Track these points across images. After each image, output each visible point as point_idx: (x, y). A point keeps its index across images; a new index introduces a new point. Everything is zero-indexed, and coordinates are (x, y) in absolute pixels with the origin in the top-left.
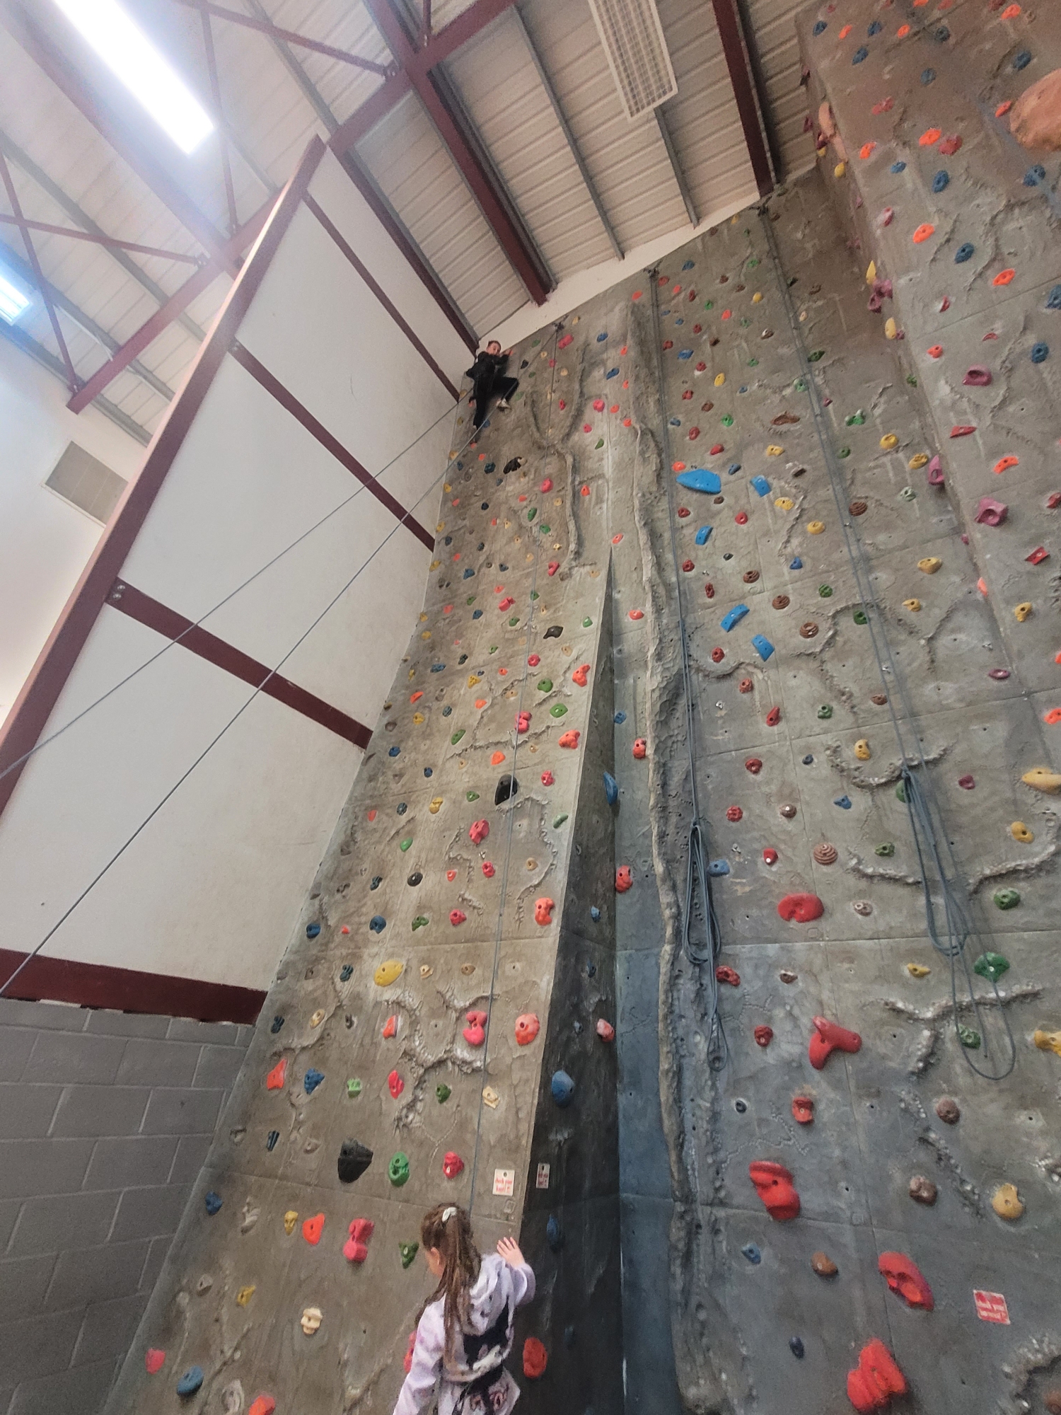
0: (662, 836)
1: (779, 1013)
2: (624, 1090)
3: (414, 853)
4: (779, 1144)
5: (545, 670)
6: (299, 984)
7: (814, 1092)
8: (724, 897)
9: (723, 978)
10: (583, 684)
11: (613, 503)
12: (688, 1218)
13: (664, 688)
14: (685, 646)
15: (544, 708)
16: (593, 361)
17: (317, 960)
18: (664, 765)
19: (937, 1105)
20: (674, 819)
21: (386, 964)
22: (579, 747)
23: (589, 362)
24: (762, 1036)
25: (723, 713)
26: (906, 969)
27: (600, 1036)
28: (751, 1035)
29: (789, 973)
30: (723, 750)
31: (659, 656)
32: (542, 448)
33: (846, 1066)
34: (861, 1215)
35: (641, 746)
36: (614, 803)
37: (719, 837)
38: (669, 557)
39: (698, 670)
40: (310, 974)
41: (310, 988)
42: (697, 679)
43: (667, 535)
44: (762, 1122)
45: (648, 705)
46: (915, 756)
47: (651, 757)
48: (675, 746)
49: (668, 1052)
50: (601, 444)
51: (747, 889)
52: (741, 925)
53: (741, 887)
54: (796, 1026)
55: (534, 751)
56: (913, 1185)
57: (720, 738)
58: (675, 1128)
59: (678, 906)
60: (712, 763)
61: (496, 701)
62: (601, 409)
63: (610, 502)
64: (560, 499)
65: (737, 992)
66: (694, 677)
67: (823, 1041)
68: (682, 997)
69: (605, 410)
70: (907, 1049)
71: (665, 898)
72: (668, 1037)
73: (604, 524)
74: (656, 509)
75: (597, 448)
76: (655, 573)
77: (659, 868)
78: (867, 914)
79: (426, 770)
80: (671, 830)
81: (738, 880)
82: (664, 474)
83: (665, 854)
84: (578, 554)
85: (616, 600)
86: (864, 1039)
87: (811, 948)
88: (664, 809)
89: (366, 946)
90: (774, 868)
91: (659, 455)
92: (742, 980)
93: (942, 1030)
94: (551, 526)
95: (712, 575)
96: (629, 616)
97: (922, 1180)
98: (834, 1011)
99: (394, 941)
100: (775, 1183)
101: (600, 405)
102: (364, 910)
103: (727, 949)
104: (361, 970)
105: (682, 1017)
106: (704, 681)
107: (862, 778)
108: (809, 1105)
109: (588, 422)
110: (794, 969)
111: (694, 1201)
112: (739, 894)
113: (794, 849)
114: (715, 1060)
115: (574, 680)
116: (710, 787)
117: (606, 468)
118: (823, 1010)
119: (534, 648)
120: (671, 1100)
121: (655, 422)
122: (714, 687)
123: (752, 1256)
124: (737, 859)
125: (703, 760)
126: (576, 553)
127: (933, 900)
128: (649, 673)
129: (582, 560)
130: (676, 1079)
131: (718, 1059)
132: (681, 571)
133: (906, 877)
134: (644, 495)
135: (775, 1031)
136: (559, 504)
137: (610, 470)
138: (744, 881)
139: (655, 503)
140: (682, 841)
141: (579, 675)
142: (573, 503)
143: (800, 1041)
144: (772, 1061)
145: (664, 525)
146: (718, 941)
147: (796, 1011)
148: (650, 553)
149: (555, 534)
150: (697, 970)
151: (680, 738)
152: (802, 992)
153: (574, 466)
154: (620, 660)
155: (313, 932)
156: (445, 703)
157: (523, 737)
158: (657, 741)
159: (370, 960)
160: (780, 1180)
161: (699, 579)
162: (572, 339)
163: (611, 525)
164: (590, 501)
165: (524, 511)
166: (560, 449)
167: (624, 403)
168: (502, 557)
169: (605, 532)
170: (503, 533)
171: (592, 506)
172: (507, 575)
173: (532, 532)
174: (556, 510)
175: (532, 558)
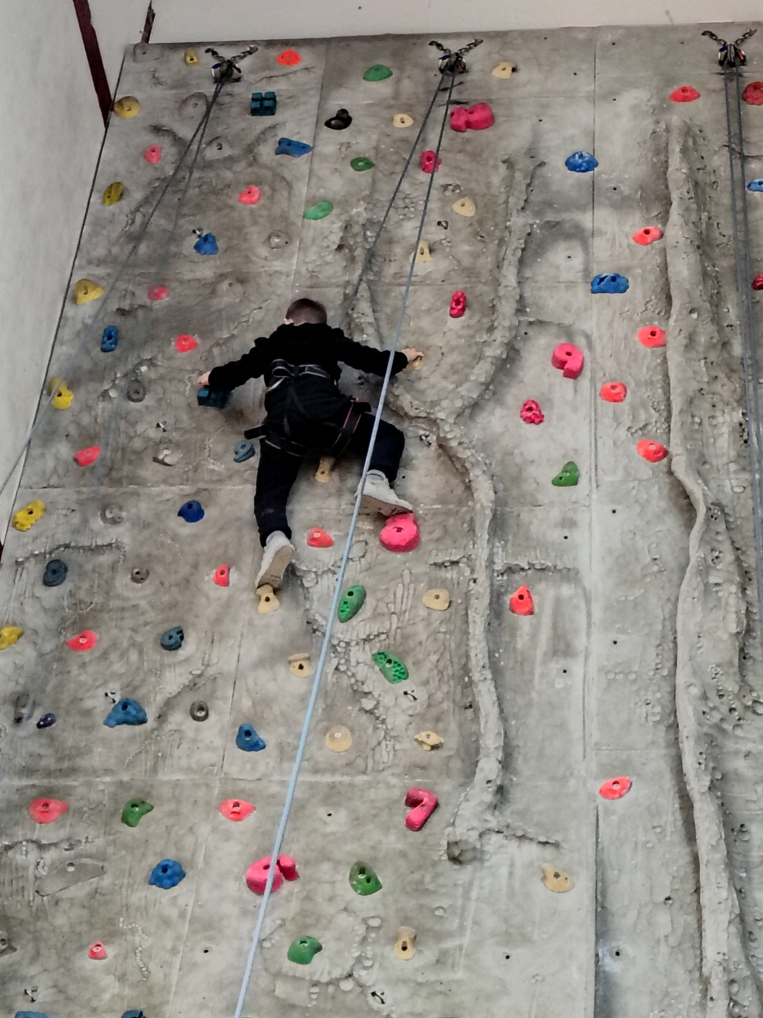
11: (602, 671)
50: (569, 477)
62: (573, 374)
63: (593, 661)
64: (444, 594)
69: (584, 381)
75: (557, 483)
84: (503, 794)
91: (743, 589)
101: (572, 364)
109: (533, 393)
117: (583, 557)
136: (440, 604)
137: (598, 568)
142: (490, 630)
162: (492, 120)
164: (534, 636)
165: (327, 581)
166: (454, 444)
167: (638, 384)
168: (246, 703)
169: (578, 751)
170: (251, 623)
171: (539, 653)
172: (261, 768)
173: (347, 661)
174: (427, 621)
175: (347, 744)
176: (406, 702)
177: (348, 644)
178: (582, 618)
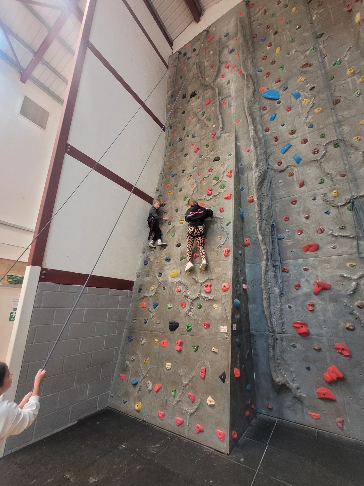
0: (261, 227)
1: (303, 280)
2: (250, 304)
3: (176, 237)
4: (303, 316)
5: (215, 173)
6: (144, 278)
7: (314, 302)
8: (283, 246)
9: (284, 270)
10: (231, 177)
11: (235, 107)
12: (274, 337)
13: (260, 176)
14: (267, 161)
15: (216, 186)
16: (223, 46)
17: (149, 271)
18: (261, 204)
19: (357, 304)
20: (265, 222)
21: (173, 271)
22: (232, 199)
23: (222, 47)
24: (297, 287)
25: (282, 184)
26: (348, 265)
27: (244, 289)
28: (293, 287)
29: (306, 268)
30: (282, 197)
31: (257, 165)
32: (205, 86)
33: (326, 294)
34: (329, 334)
35: (251, 198)
36: (242, 218)
37: (281, 227)
38: (259, 127)
39: (272, 169)
40: (148, 275)
41: (149, 279)
42: (271, 173)
43: (258, 118)
44: (297, 310)
45: (254, 183)
46: (355, 195)
47: (256, 201)
48: (264, 197)
49: (266, 293)
50: (229, 82)
51: (291, 243)
52: (289, 254)
53: (289, 242)
54: (309, 283)
55: (215, 201)
56: (348, 325)
57: (281, 193)
58: (269, 313)
59: (267, 250)
60: (277, 202)
61: (198, 185)
62: (228, 68)
63: (234, 106)
64: (214, 107)
65: (288, 275)
66: (270, 172)
67: (318, 287)
68: (269, 276)
69: (230, 68)
70: (347, 288)
71: (263, 247)
72: (265, 288)
73: (232, 116)
74: (253, 108)
75: (227, 84)
76: (254, 133)
77: (260, 238)
78: (335, 248)
79: (176, 210)
80: (264, 225)
81: (288, 240)
82: (257, 94)
83: (262, 233)
84: (223, 128)
85: (239, 145)
86: (332, 286)
87: (314, 260)
88: (261, 218)
89: (165, 266)
90: (301, 236)
91: (254, 85)
92: (290, 271)
93: (360, 282)
94: (211, 118)
95: (276, 133)
96: (244, 151)
97: (351, 324)
98: (322, 278)
99: (175, 264)
100: (302, 327)
101: (227, 66)
102: (162, 256)
103: (284, 262)
104: (165, 273)
105: (270, 282)
106: (274, 173)
107: (335, 203)
108: (313, 305)
109: (223, 73)
110: (308, 266)
111: (275, 333)
112: (288, 244)
113: (309, 229)
114: (281, 294)
115: (227, 176)
116: (277, 210)
117: (232, 93)
118: (318, 278)
119: (210, 165)
120: (267, 306)
121: (251, 71)
122: (278, 175)
123: (294, 346)
124: (287, 233)
125: (274, 201)
126: (222, 128)
127: (359, 243)
128: (254, 171)
129: (224, 131)
130: (268, 300)
131: (282, 294)
132: (264, 132)
133: (349, 235)
134: (248, 103)
135: (301, 285)
136: (213, 109)
137: (234, 93)
138: (290, 240)
139: (253, 106)
140: (268, 228)
141: (229, 174)
142: (220, 108)
143: (310, 287)
144: (300, 294)
145: (257, 114)
146: (281, 259)
147: (309, 279)
148: (252, 125)
149: (213, 122)
150: (274, 268)
151: (265, 194)
152: (311, 273)
153: (219, 93)
154: (241, 168)
155: (146, 263)
156: (179, 187)
157: (211, 197)
158: (258, 196)
159: (167, 270)
160: (303, 326)
161: (272, 135)
162: (213, 37)
163: (235, 116)
164: (226, 107)
165: (200, 113)
166: (213, 86)
167: (237, 64)
168: (193, 132)
169: (233, 119)
170: (192, 123)
171: (227, 109)
172: (195, 139)
173: (203, 121)
174: (212, 111)
175: (205, 132)
176: (211, 123)
177: (203, 119)
178: (232, 101)
